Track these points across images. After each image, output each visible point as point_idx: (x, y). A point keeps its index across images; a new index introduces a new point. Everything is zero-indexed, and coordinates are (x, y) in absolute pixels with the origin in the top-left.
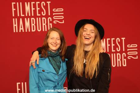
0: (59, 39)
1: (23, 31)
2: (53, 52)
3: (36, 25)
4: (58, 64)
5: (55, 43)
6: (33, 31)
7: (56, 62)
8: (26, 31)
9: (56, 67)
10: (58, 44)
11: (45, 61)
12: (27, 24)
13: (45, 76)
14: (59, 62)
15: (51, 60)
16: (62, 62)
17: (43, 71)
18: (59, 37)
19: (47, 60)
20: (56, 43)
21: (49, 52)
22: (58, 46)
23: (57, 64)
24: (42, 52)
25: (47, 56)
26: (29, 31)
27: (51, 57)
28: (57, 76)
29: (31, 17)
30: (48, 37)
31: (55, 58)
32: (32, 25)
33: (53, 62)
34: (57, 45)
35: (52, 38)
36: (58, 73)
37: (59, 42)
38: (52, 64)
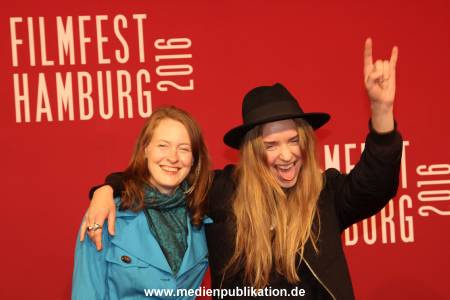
0: (188, 147)
1: (50, 118)
2: (164, 192)
3: (95, 95)
4: (178, 235)
5: (174, 160)
6: (83, 117)
7: (172, 229)
8: (61, 118)
9: (173, 246)
10: (185, 166)
11: (133, 223)
12: (64, 93)
13: (131, 279)
14: (182, 228)
15: (154, 221)
16: (192, 230)
17: (126, 260)
18: (187, 140)
19: (142, 218)
20: (177, 162)
21: (152, 194)
22: (184, 172)
23: (175, 238)
24: (124, 190)
25: (141, 205)
26: (72, 117)
27: (157, 209)
28: (172, 280)
29: (78, 67)
30: (147, 140)
31: (167, 216)
32: (82, 96)
33: (162, 230)
34: (179, 169)
35: (163, 143)
36: (176, 270)
37: (186, 157)
38: (157, 237)
